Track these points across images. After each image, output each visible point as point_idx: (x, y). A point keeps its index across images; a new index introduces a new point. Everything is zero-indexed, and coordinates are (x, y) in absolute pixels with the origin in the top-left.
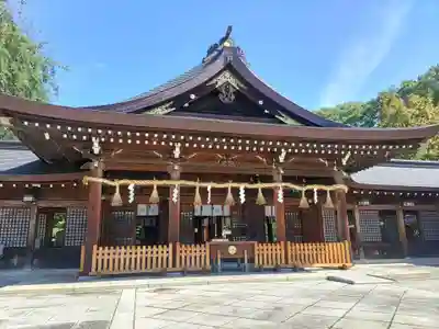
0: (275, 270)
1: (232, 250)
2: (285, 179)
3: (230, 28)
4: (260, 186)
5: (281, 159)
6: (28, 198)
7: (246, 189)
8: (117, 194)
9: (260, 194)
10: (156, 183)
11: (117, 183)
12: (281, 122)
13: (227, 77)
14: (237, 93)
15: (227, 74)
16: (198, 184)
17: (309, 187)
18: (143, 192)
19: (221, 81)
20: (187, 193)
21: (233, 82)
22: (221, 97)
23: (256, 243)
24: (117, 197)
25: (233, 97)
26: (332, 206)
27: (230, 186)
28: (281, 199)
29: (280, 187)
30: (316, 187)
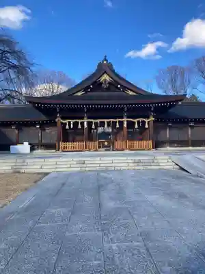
1: (106, 143)
2: (128, 117)
4: (117, 120)
6: (38, 126)
7: (113, 122)
8: (67, 125)
9: (117, 124)
10: (80, 121)
11: (67, 121)
12: (128, 94)
13: (105, 77)
14: (109, 83)
15: (105, 75)
16: (94, 121)
18: (76, 124)
19: (102, 79)
20: (90, 124)
21: (108, 78)
22: (103, 85)
24: (67, 127)
25: (108, 85)
26: (148, 127)
27: (106, 121)
28: (125, 125)
29: (125, 120)
30: (140, 119)
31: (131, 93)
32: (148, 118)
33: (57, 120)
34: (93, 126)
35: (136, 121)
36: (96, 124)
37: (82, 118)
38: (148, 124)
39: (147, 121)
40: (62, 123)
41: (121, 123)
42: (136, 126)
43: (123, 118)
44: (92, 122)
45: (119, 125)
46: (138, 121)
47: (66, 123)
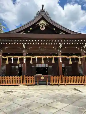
2: (62, 54)
3: (43, 5)
4: (53, 57)
5: (60, 47)
8: (7, 61)
10: (19, 57)
11: (7, 57)
16: (32, 57)
18: (16, 60)
20: (28, 60)
23: (51, 76)
24: (7, 62)
25: (45, 28)
26: (81, 63)
27: (43, 57)
28: (61, 61)
34: (31, 62)
35: (69, 57)
36: (34, 59)
37: (22, 54)
38: (81, 60)
39: (79, 58)
40: (3, 59)
41: (56, 59)
42: (71, 62)
43: (57, 55)
45: (55, 61)
46: (71, 58)
47: (6, 59)
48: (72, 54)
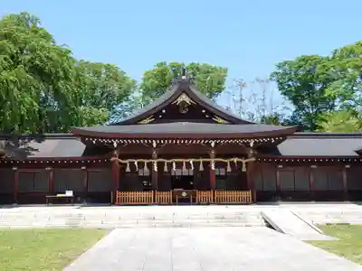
0: (208, 204)
1: (184, 194)
2: (217, 156)
4: (201, 160)
6: (83, 168)
7: (194, 163)
9: (201, 165)
10: (146, 161)
11: (127, 161)
12: (217, 122)
13: (184, 98)
15: (184, 96)
16: (166, 161)
17: (232, 159)
19: (180, 100)
20: (161, 165)
21: (188, 100)
22: (180, 110)
23: (197, 191)
24: (128, 170)
25: (187, 110)
27: (184, 161)
28: (213, 168)
29: (213, 161)
30: (235, 160)
31: (221, 121)
32: (246, 157)
33: (112, 159)
34: (166, 169)
35: (228, 161)
37: (150, 157)
38: (246, 166)
39: (244, 161)
40: (120, 163)
41: (207, 165)
42: (229, 169)
43: (209, 158)
44: (164, 163)
45: (204, 167)
46: (231, 162)
47: (126, 164)
48: (232, 156)
